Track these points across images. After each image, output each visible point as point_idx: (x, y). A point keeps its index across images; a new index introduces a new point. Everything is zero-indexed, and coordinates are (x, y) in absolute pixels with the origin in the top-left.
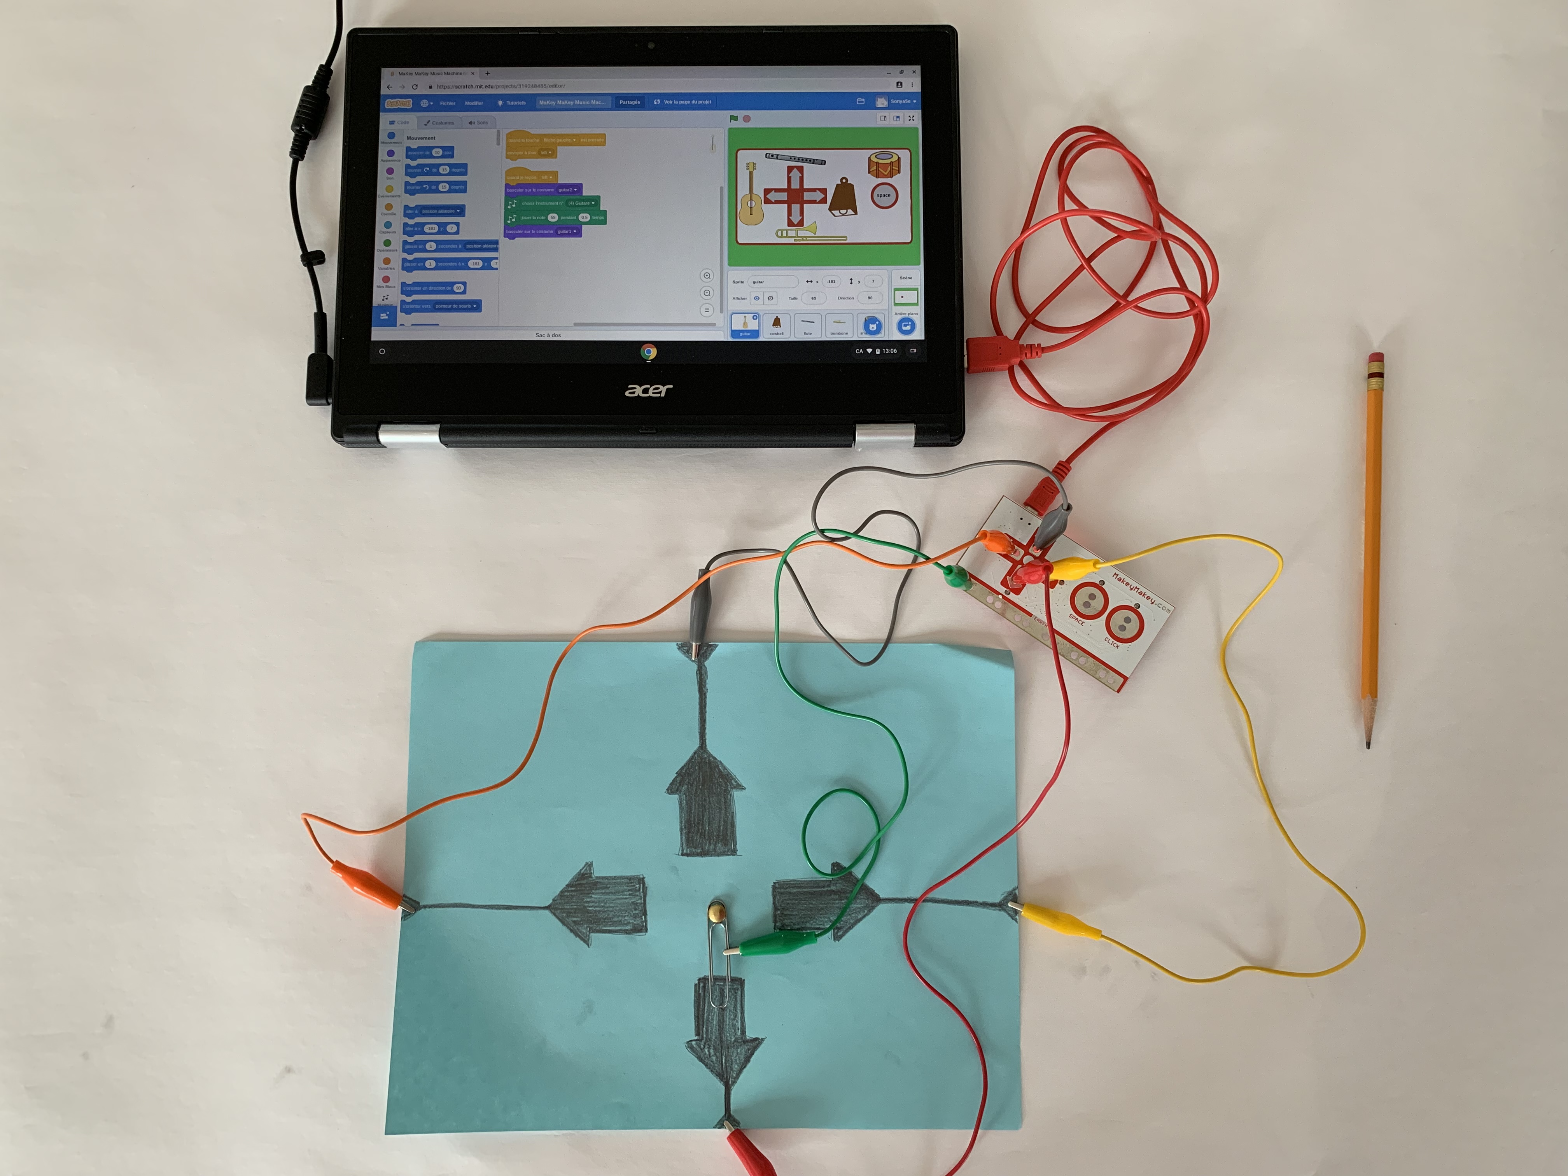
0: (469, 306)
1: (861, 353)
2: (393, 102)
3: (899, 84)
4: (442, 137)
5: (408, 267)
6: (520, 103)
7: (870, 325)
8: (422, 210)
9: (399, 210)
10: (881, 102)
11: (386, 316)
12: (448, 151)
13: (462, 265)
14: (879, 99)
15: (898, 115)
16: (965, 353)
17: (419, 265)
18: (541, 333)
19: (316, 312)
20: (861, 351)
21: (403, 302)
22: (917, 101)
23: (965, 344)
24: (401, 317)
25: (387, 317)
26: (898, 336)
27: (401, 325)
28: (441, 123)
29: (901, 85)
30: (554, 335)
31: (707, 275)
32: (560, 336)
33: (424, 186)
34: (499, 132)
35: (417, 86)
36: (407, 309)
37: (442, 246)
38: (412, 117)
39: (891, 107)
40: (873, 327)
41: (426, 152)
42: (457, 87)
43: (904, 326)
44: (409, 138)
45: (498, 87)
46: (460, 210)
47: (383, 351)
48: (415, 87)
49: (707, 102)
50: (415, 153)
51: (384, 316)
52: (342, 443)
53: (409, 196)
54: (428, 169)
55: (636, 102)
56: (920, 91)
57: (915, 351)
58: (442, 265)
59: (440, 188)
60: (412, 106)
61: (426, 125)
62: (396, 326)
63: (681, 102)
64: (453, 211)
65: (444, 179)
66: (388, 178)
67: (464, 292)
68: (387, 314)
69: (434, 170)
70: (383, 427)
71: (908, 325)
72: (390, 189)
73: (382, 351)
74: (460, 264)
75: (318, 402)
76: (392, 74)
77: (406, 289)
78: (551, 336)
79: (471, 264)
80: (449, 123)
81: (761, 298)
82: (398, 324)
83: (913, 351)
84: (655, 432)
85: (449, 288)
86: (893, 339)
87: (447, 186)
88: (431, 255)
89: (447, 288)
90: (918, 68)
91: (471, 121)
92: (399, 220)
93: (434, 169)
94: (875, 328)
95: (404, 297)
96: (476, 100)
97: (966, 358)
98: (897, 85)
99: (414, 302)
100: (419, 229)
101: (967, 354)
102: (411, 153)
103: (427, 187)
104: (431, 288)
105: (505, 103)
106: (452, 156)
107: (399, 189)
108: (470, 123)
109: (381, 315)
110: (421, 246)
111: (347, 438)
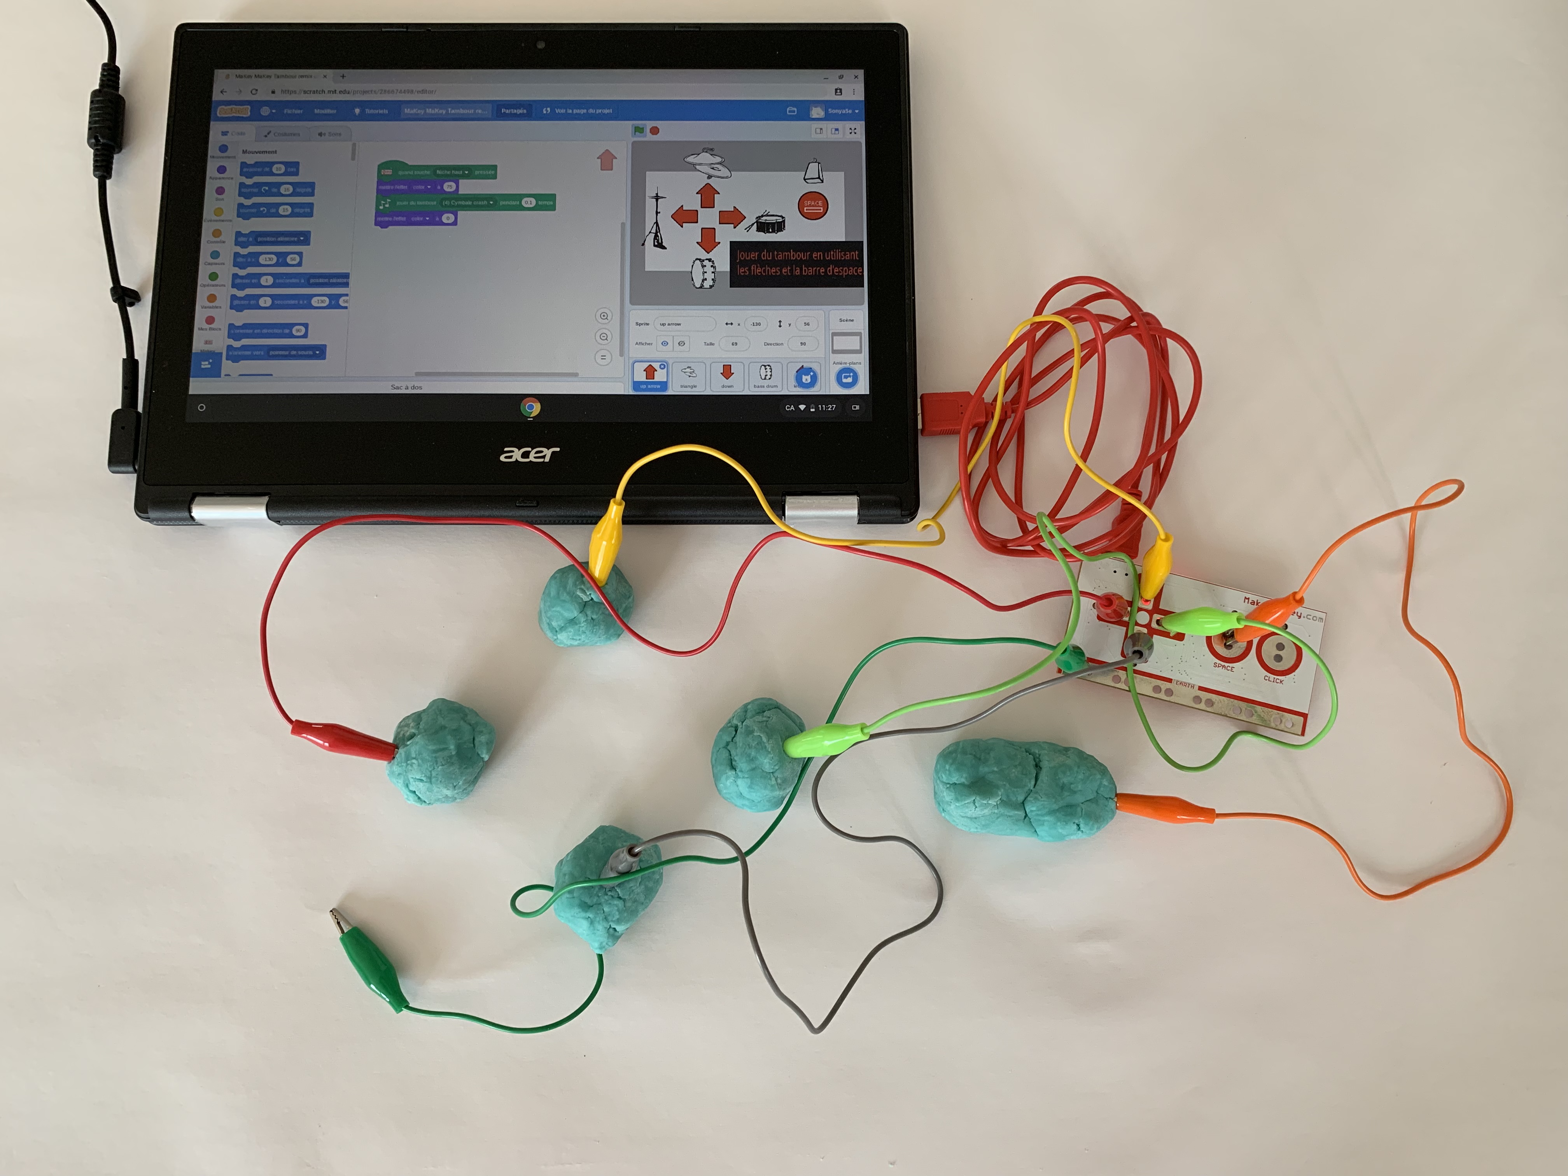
0: (311, 353)
1: (792, 410)
2: (227, 109)
3: (838, 91)
4: (285, 151)
5: (237, 305)
6: (381, 112)
7: (803, 376)
8: (259, 238)
9: (229, 237)
10: (817, 112)
11: (209, 364)
12: (292, 168)
13: (305, 303)
14: (814, 108)
15: (836, 128)
16: (919, 411)
17: (252, 303)
18: (397, 384)
20: (792, 408)
21: (230, 348)
22: (860, 111)
23: (919, 400)
24: (227, 366)
25: (209, 366)
27: (226, 375)
28: (285, 134)
29: (841, 92)
30: (414, 387)
31: (604, 316)
32: (421, 388)
33: (262, 209)
34: (354, 145)
35: (257, 90)
36: (235, 356)
37: (279, 280)
38: (250, 128)
39: (828, 118)
40: (806, 379)
42: (305, 92)
43: (844, 378)
45: (355, 92)
46: (303, 238)
47: (203, 406)
48: (254, 92)
49: (606, 111)
50: (251, 170)
51: (205, 365)
52: (147, 519)
53: (242, 220)
54: (267, 188)
55: (519, 111)
56: (863, 99)
57: (858, 407)
58: (279, 302)
59: (281, 210)
60: (249, 113)
61: (266, 136)
62: (220, 377)
63: (575, 111)
64: (296, 239)
65: (285, 200)
66: (217, 199)
67: (305, 336)
68: (209, 362)
70: (198, 499)
71: (850, 376)
72: (219, 212)
73: (202, 408)
74: (301, 302)
76: (227, 76)
77: (234, 332)
78: (410, 388)
79: (315, 302)
80: (294, 135)
81: (670, 344)
82: (223, 373)
83: (855, 407)
84: (535, 505)
85: (287, 331)
86: (831, 394)
87: (290, 209)
88: (266, 291)
89: (285, 330)
90: (860, 73)
91: (321, 133)
92: (228, 249)
93: (273, 189)
94: (809, 380)
95: (231, 342)
96: (328, 108)
97: (920, 418)
98: (836, 92)
99: (244, 348)
100: (253, 260)
101: (922, 413)
103: (264, 210)
104: (265, 331)
105: (363, 112)
106: (296, 174)
107: (230, 211)
108: (320, 134)
109: (203, 363)
110: (254, 281)
111: (152, 514)
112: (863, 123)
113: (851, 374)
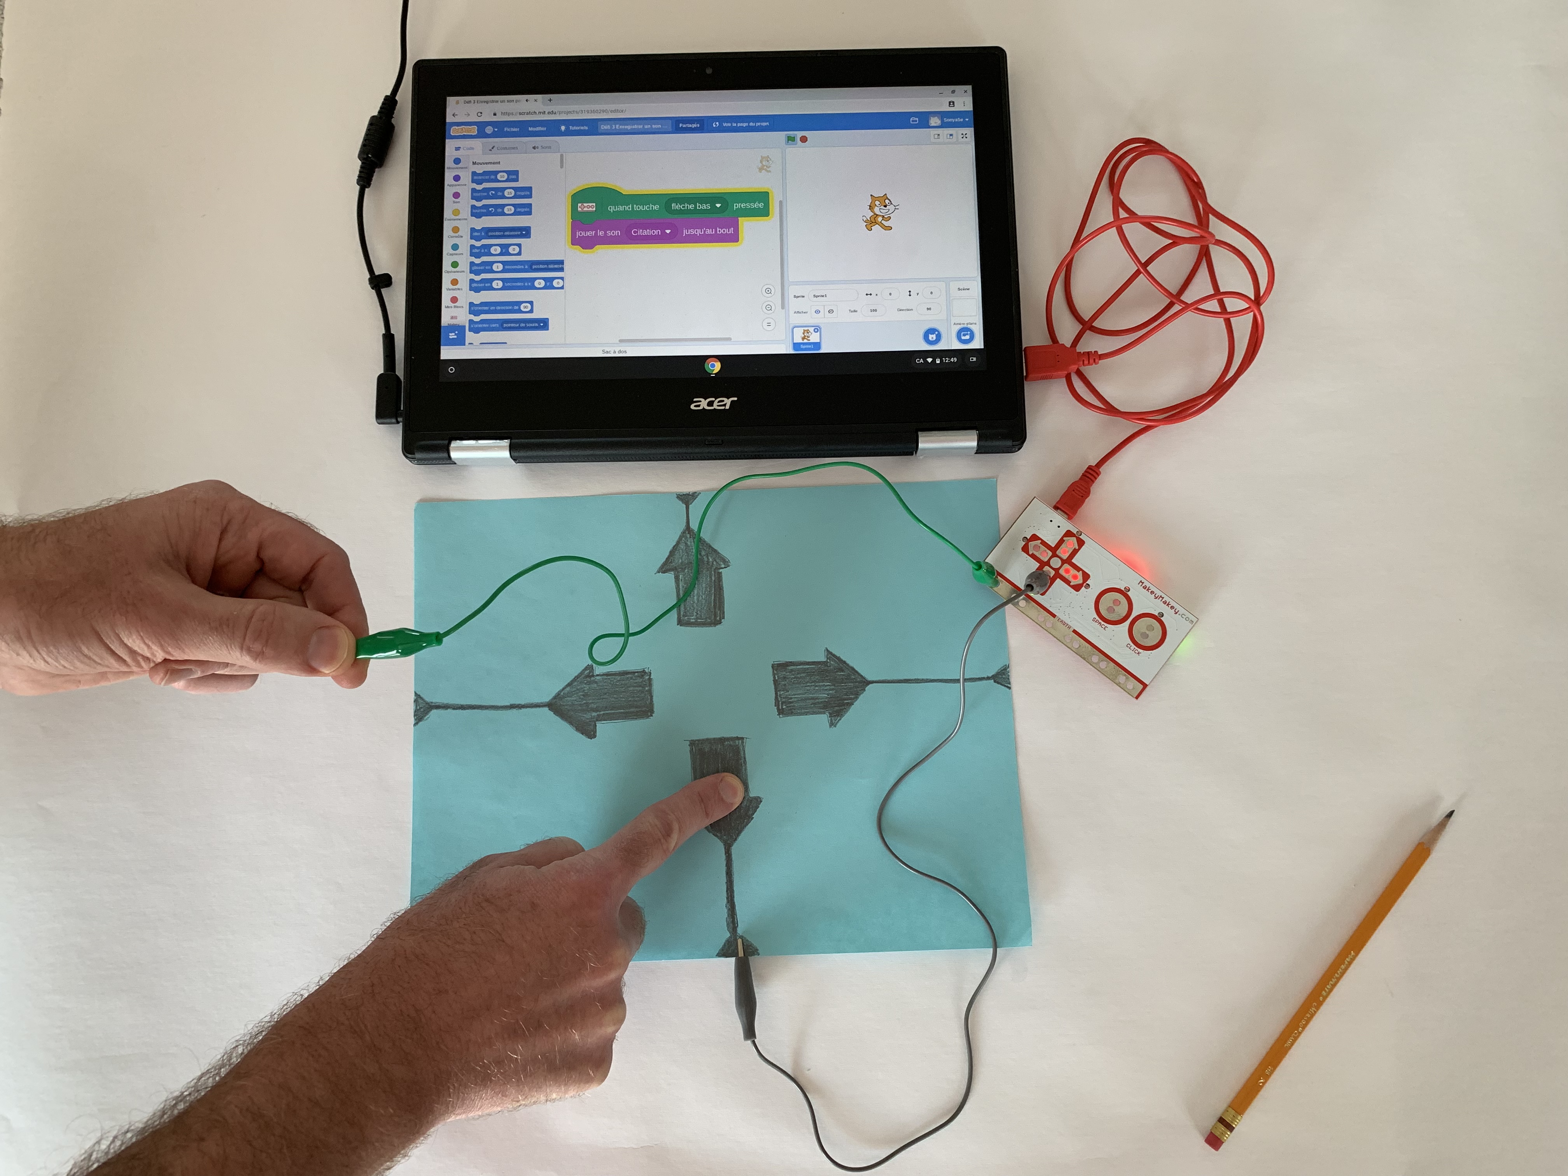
0: (537, 325)
1: (922, 362)
2: (458, 129)
3: (952, 103)
4: (507, 162)
5: (475, 287)
6: (582, 128)
8: (489, 232)
9: (465, 232)
10: (935, 121)
11: (455, 335)
12: (513, 175)
13: (529, 285)
14: (932, 118)
15: (951, 133)
16: (1024, 361)
17: (487, 285)
18: (607, 349)
19: (384, 333)
20: (922, 361)
21: (471, 321)
22: (969, 119)
23: (1023, 352)
24: (469, 336)
25: (456, 337)
26: (957, 346)
27: (470, 344)
28: (506, 148)
29: (954, 104)
30: (620, 352)
31: (768, 291)
32: (625, 352)
33: (490, 209)
34: (562, 156)
35: (481, 113)
36: (476, 328)
37: (508, 267)
38: (477, 143)
39: (943, 125)
40: (932, 337)
41: (491, 176)
42: (520, 114)
43: (963, 336)
44: (474, 163)
45: (560, 113)
46: (525, 232)
48: (479, 114)
49: (764, 124)
50: (480, 178)
51: (452, 336)
52: (411, 459)
53: (475, 219)
54: (494, 192)
55: (694, 126)
56: (971, 109)
57: (975, 359)
58: (509, 284)
59: (506, 210)
60: (476, 132)
61: (491, 150)
62: (465, 345)
63: (739, 125)
64: (519, 233)
65: (509, 201)
66: (454, 202)
67: (531, 311)
69: (500, 194)
70: (455, 444)
71: (967, 334)
72: (456, 212)
73: (452, 370)
74: (526, 284)
75: (388, 420)
76: (457, 102)
77: (474, 309)
78: (617, 352)
79: (536, 284)
80: (514, 148)
81: (822, 311)
82: (467, 343)
83: (972, 359)
84: (721, 443)
85: (516, 308)
86: (953, 349)
87: (513, 209)
88: (498, 275)
89: (514, 307)
90: (969, 88)
91: (535, 146)
92: (465, 243)
94: (935, 338)
95: (472, 317)
96: (539, 126)
97: (1024, 364)
98: (950, 104)
99: (483, 321)
100: (486, 250)
101: (1026, 362)
102: (477, 178)
103: (492, 210)
104: (498, 308)
105: (567, 129)
106: (517, 180)
107: (466, 212)
108: (534, 148)
109: (450, 334)
110: (487, 267)
111: (418, 455)
112: (973, 129)
113: (969, 333)
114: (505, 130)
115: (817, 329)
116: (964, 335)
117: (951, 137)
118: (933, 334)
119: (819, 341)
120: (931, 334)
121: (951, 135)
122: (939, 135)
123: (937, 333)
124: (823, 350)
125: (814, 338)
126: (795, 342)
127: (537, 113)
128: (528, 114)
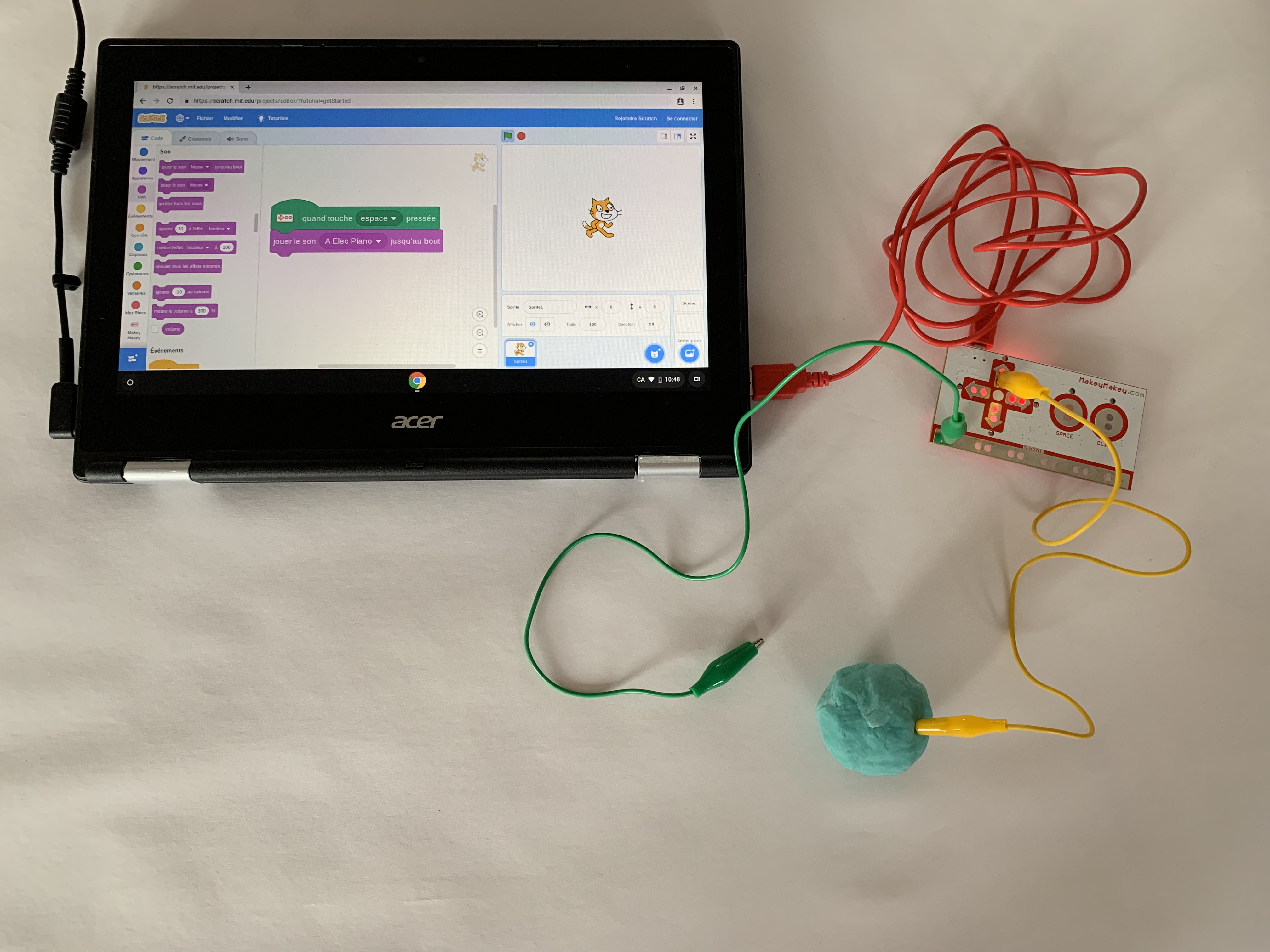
1: (643, 381)
2: (146, 117)
3: (680, 101)
6: (282, 119)
9: (151, 227)
15: (679, 133)
16: (751, 380)
19: (61, 337)
22: (698, 118)
23: (750, 370)
28: (198, 139)
29: (682, 102)
33: (179, 203)
35: (172, 100)
38: (167, 133)
40: (655, 354)
41: (181, 166)
42: (215, 101)
43: (687, 353)
45: (259, 101)
47: (131, 381)
48: (170, 101)
50: (169, 167)
52: (84, 480)
53: (162, 212)
54: (183, 184)
56: (701, 108)
57: (699, 379)
60: (166, 121)
61: (181, 141)
66: (139, 197)
70: (129, 464)
71: (692, 352)
72: (141, 208)
75: (62, 434)
76: (146, 87)
80: (206, 139)
81: (538, 324)
83: (696, 379)
84: (422, 467)
86: (676, 367)
90: (699, 85)
92: (150, 239)
94: (657, 356)
96: (235, 115)
98: (678, 102)
100: (173, 248)
101: (753, 382)
102: (164, 168)
107: (152, 206)
108: (229, 139)
111: (89, 477)
112: (702, 129)
113: (693, 350)
114: (198, 119)
115: (532, 343)
116: (689, 353)
117: (679, 137)
118: (656, 351)
119: (534, 356)
120: (653, 351)
121: (679, 135)
122: (666, 135)
123: (659, 350)
124: (539, 366)
125: (529, 352)
126: (507, 356)
127: (234, 101)
128: (223, 101)
